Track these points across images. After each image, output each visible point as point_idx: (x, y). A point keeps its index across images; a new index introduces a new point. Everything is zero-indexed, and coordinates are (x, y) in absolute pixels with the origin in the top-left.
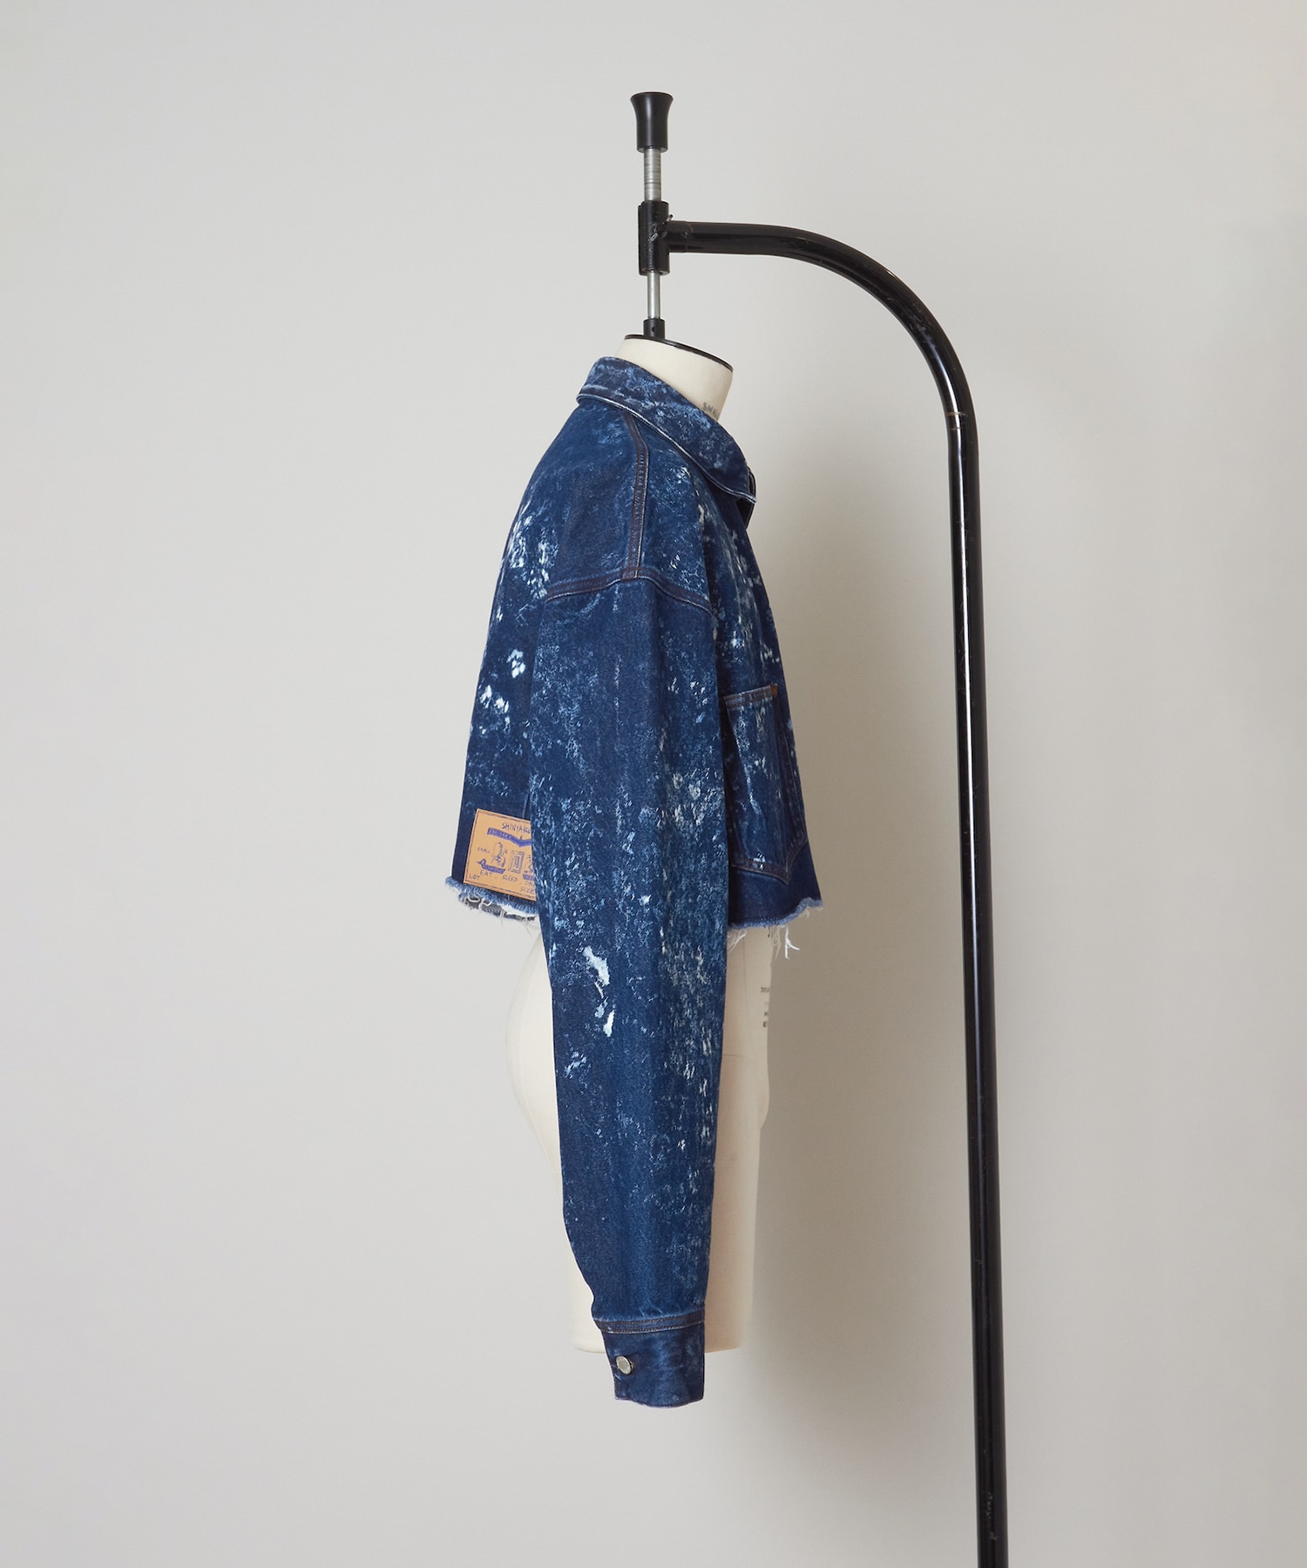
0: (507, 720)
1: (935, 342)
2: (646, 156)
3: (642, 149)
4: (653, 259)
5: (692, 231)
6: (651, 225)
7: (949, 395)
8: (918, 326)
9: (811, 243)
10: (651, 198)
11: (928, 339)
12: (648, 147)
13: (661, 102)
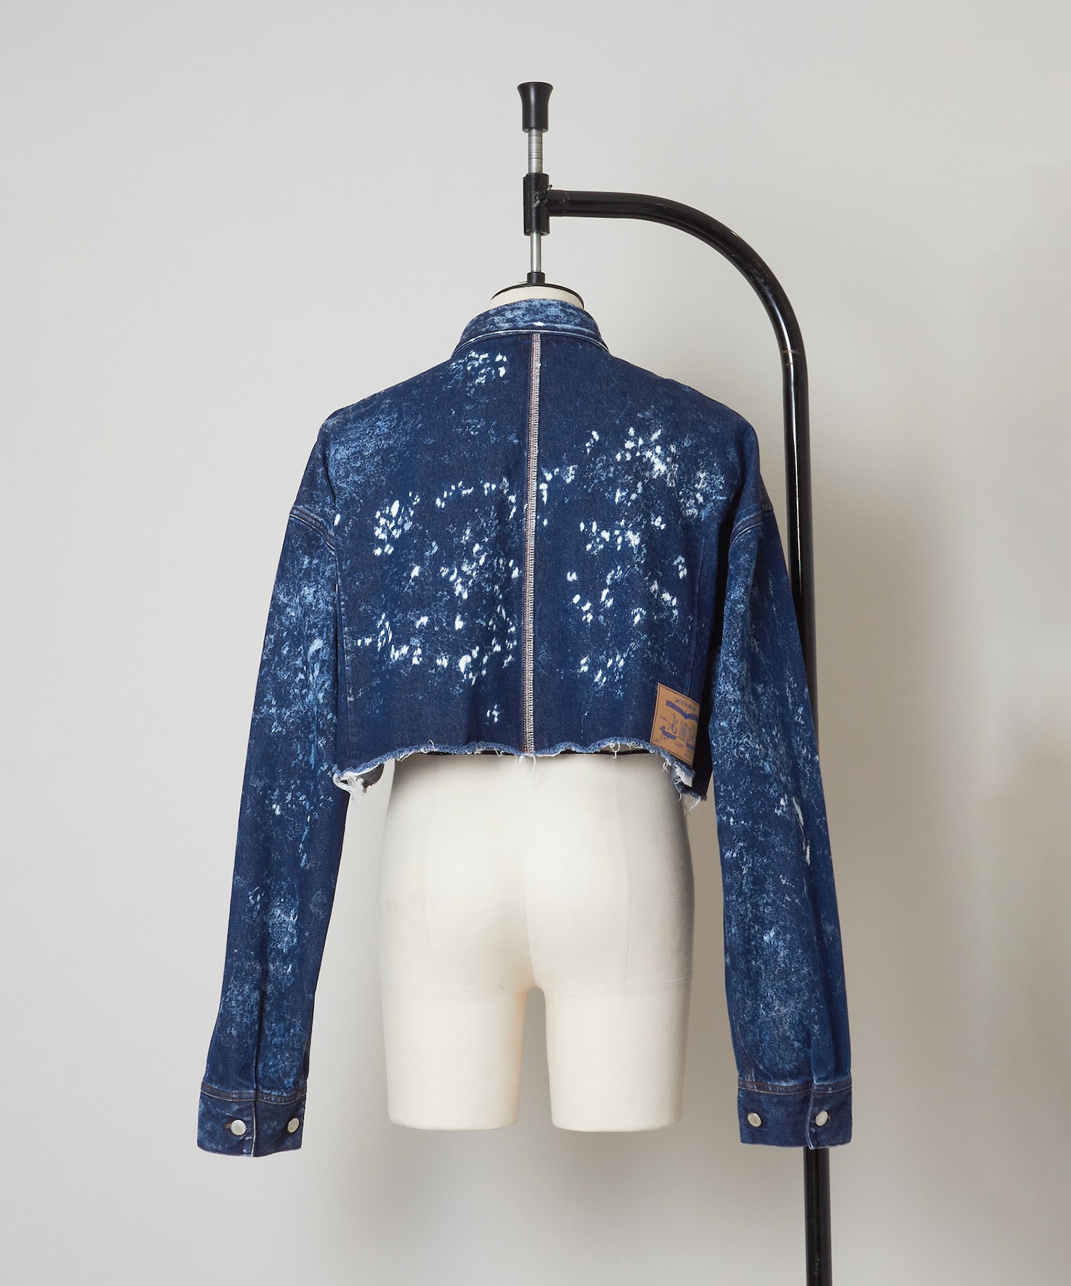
0: (675, 612)
1: (772, 291)
2: (530, 136)
3: (527, 130)
4: (536, 222)
5: (569, 199)
6: (534, 193)
7: (784, 336)
8: (758, 278)
9: (667, 208)
10: (534, 171)
11: (766, 289)
12: (532, 128)
13: (543, 90)
